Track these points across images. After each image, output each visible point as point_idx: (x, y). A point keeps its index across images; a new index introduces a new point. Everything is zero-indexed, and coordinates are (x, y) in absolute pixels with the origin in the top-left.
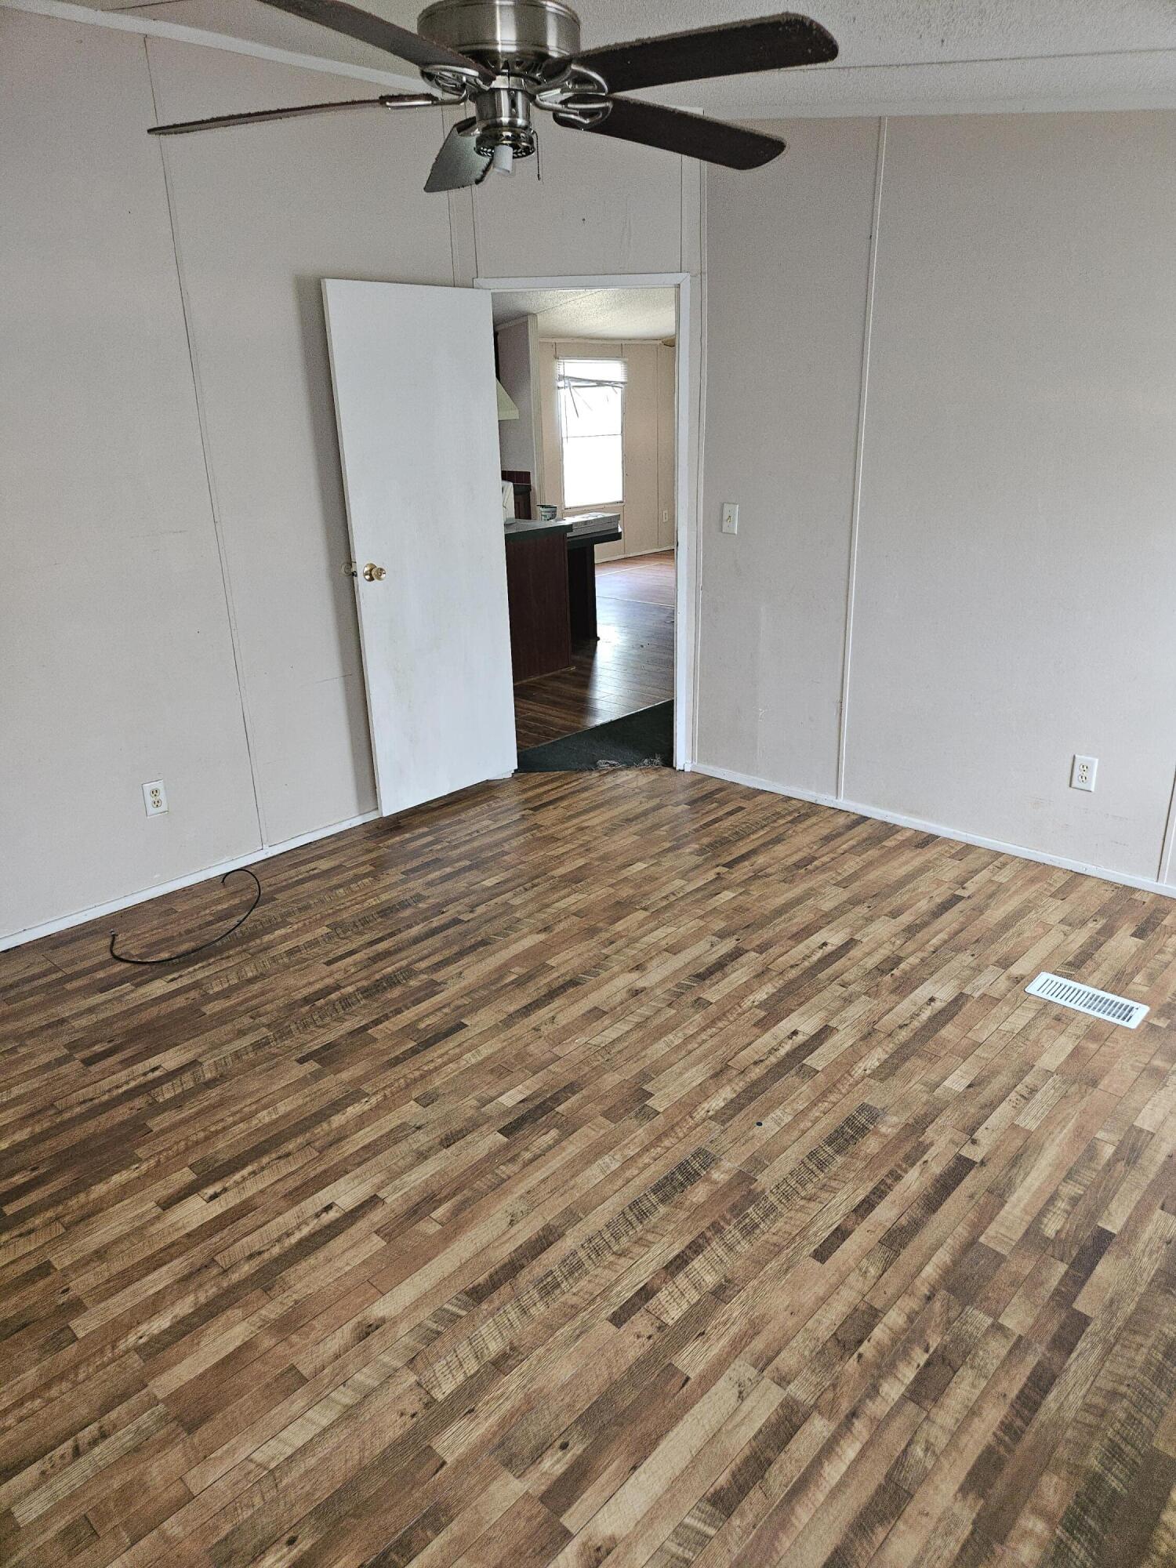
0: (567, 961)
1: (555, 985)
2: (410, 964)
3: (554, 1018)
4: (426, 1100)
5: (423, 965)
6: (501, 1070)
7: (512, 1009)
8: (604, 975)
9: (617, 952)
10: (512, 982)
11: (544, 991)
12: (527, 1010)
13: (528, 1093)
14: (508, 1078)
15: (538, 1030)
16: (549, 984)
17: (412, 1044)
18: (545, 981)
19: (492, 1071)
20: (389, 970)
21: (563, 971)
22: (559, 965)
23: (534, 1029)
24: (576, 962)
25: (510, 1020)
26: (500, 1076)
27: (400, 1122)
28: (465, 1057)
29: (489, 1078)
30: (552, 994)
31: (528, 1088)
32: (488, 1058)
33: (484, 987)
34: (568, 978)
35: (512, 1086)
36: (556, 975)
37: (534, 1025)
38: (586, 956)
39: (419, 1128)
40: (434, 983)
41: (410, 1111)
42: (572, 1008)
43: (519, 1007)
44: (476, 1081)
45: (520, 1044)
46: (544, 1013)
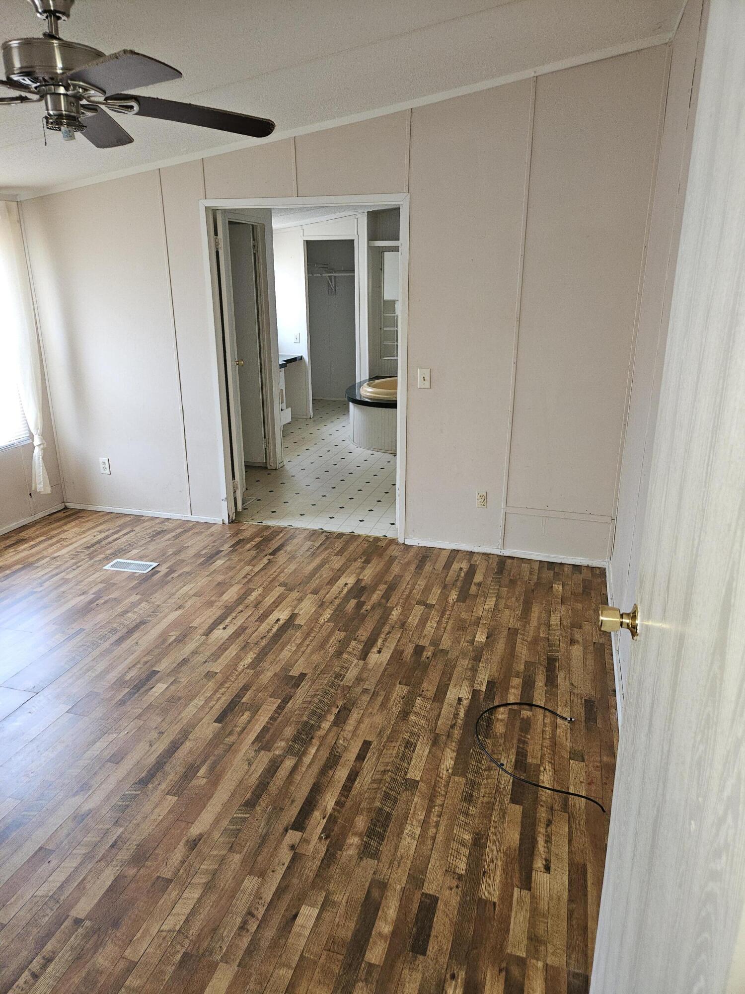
0: (157, 805)
1: (159, 775)
2: (300, 760)
3: (151, 745)
4: (210, 675)
5: (289, 763)
6: (173, 701)
7: (188, 745)
8: (115, 800)
9: (106, 833)
10: (199, 768)
11: (168, 768)
12: (174, 747)
13: (150, 693)
14: (167, 697)
15: (160, 733)
16: (165, 774)
17: (244, 700)
18: (170, 777)
19: (179, 699)
20: (313, 750)
21: (158, 792)
22: (163, 798)
23: (163, 733)
24: (147, 807)
25: (185, 734)
26: (173, 697)
27: (218, 662)
28: (203, 702)
29: (179, 694)
30: (159, 766)
31: (152, 696)
32: (186, 705)
33: (221, 758)
34: (150, 786)
35: (162, 693)
36: (163, 786)
37: (164, 736)
38: (139, 817)
39: (205, 662)
40: (267, 747)
41: (217, 667)
42: (138, 758)
43: (183, 747)
44: (186, 691)
45: (168, 719)
46: (161, 747)
